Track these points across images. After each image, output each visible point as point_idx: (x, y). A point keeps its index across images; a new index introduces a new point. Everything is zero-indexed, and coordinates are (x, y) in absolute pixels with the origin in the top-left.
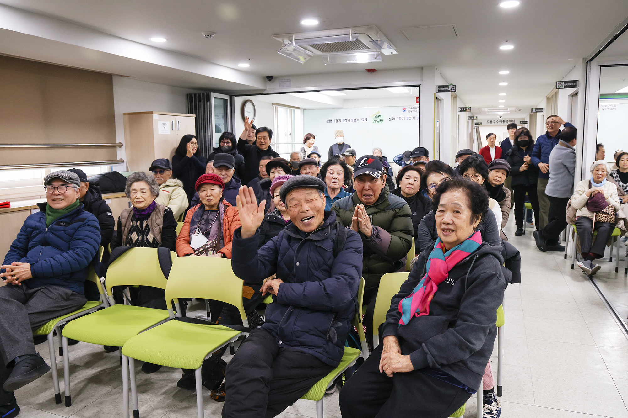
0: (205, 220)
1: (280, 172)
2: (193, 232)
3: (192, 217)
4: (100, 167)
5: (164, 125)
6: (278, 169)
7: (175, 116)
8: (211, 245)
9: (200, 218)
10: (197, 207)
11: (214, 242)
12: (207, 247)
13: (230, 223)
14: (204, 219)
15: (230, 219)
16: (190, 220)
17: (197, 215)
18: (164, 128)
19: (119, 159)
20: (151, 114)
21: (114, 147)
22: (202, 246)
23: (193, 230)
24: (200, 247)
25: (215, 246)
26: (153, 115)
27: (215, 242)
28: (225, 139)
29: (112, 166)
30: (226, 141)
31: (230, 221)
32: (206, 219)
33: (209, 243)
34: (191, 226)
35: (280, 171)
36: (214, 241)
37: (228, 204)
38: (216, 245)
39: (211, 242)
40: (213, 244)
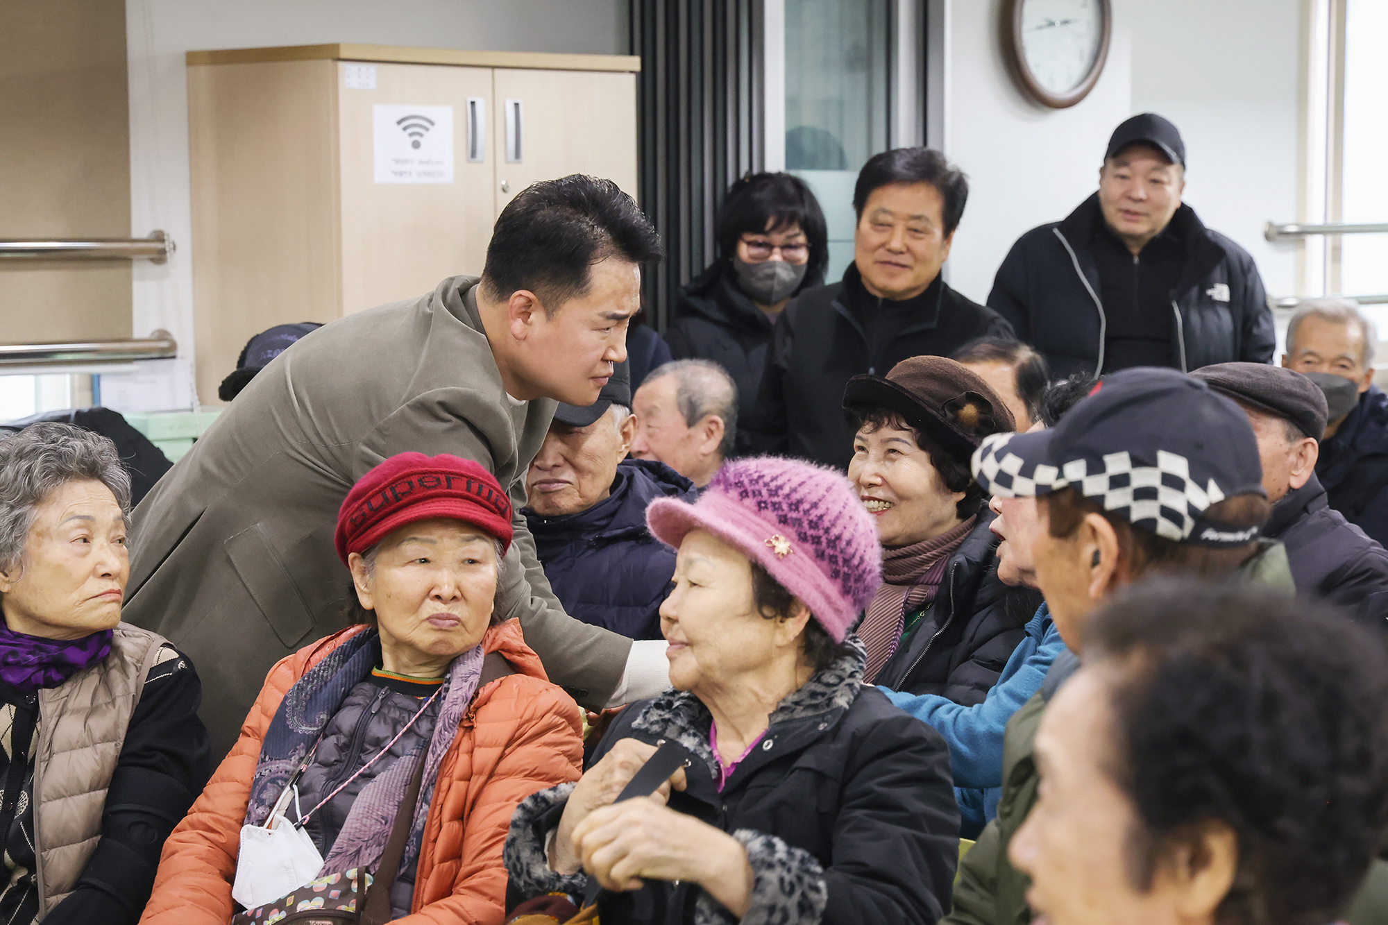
0: (343, 740)
1: (894, 451)
2: (264, 796)
3: (283, 705)
4: (31, 378)
5: (414, 127)
6: (887, 432)
7: (493, 67)
8: (328, 901)
9: (324, 716)
10: (328, 649)
11: (355, 886)
12: (304, 906)
13: (477, 782)
14: (338, 731)
15: (484, 756)
16: (266, 724)
17: (313, 696)
18: (416, 145)
19: (146, 335)
20: (329, 62)
21: (121, 260)
22: (282, 896)
23: (264, 788)
24: (272, 899)
25: (351, 908)
26: (341, 65)
27: (361, 881)
28: (774, 228)
29: (99, 376)
30: (778, 238)
31: (480, 773)
32: (352, 735)
33: (321, 885)
34: (263, 761)
35: (895, 445)
36: (352, 873)
37: (521, 653)
38: (361, 906)
39: (333, 878)
40: (346, 894)
